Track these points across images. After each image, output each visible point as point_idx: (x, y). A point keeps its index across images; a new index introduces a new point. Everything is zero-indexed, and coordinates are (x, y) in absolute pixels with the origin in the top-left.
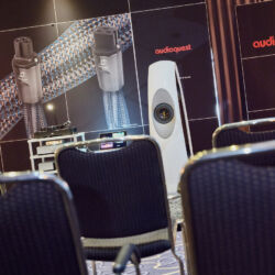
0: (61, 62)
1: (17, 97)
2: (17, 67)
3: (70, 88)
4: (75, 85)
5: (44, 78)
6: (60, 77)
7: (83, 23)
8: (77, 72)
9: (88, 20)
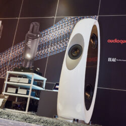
0: (51, 38)
1: (22, 54)
2: (28, 38)
3: (52, 54)
4: (55, 53)
5: (39, 46)
6: (48, 47)
7: (69, 19)
8: (58, 46)
9: (73, 17)
